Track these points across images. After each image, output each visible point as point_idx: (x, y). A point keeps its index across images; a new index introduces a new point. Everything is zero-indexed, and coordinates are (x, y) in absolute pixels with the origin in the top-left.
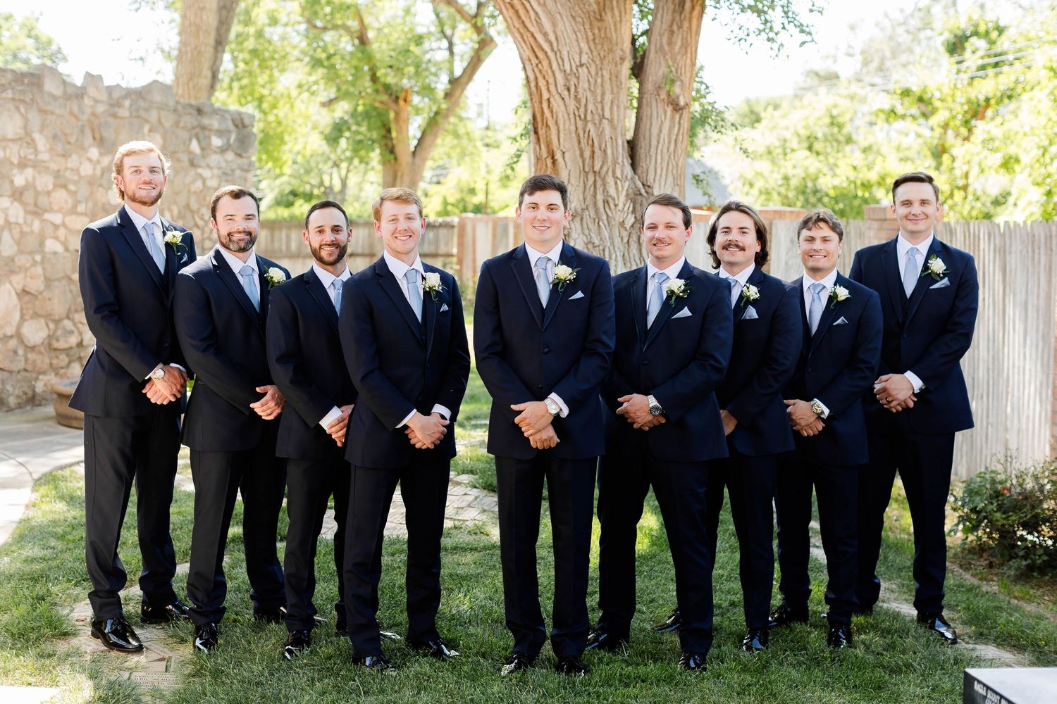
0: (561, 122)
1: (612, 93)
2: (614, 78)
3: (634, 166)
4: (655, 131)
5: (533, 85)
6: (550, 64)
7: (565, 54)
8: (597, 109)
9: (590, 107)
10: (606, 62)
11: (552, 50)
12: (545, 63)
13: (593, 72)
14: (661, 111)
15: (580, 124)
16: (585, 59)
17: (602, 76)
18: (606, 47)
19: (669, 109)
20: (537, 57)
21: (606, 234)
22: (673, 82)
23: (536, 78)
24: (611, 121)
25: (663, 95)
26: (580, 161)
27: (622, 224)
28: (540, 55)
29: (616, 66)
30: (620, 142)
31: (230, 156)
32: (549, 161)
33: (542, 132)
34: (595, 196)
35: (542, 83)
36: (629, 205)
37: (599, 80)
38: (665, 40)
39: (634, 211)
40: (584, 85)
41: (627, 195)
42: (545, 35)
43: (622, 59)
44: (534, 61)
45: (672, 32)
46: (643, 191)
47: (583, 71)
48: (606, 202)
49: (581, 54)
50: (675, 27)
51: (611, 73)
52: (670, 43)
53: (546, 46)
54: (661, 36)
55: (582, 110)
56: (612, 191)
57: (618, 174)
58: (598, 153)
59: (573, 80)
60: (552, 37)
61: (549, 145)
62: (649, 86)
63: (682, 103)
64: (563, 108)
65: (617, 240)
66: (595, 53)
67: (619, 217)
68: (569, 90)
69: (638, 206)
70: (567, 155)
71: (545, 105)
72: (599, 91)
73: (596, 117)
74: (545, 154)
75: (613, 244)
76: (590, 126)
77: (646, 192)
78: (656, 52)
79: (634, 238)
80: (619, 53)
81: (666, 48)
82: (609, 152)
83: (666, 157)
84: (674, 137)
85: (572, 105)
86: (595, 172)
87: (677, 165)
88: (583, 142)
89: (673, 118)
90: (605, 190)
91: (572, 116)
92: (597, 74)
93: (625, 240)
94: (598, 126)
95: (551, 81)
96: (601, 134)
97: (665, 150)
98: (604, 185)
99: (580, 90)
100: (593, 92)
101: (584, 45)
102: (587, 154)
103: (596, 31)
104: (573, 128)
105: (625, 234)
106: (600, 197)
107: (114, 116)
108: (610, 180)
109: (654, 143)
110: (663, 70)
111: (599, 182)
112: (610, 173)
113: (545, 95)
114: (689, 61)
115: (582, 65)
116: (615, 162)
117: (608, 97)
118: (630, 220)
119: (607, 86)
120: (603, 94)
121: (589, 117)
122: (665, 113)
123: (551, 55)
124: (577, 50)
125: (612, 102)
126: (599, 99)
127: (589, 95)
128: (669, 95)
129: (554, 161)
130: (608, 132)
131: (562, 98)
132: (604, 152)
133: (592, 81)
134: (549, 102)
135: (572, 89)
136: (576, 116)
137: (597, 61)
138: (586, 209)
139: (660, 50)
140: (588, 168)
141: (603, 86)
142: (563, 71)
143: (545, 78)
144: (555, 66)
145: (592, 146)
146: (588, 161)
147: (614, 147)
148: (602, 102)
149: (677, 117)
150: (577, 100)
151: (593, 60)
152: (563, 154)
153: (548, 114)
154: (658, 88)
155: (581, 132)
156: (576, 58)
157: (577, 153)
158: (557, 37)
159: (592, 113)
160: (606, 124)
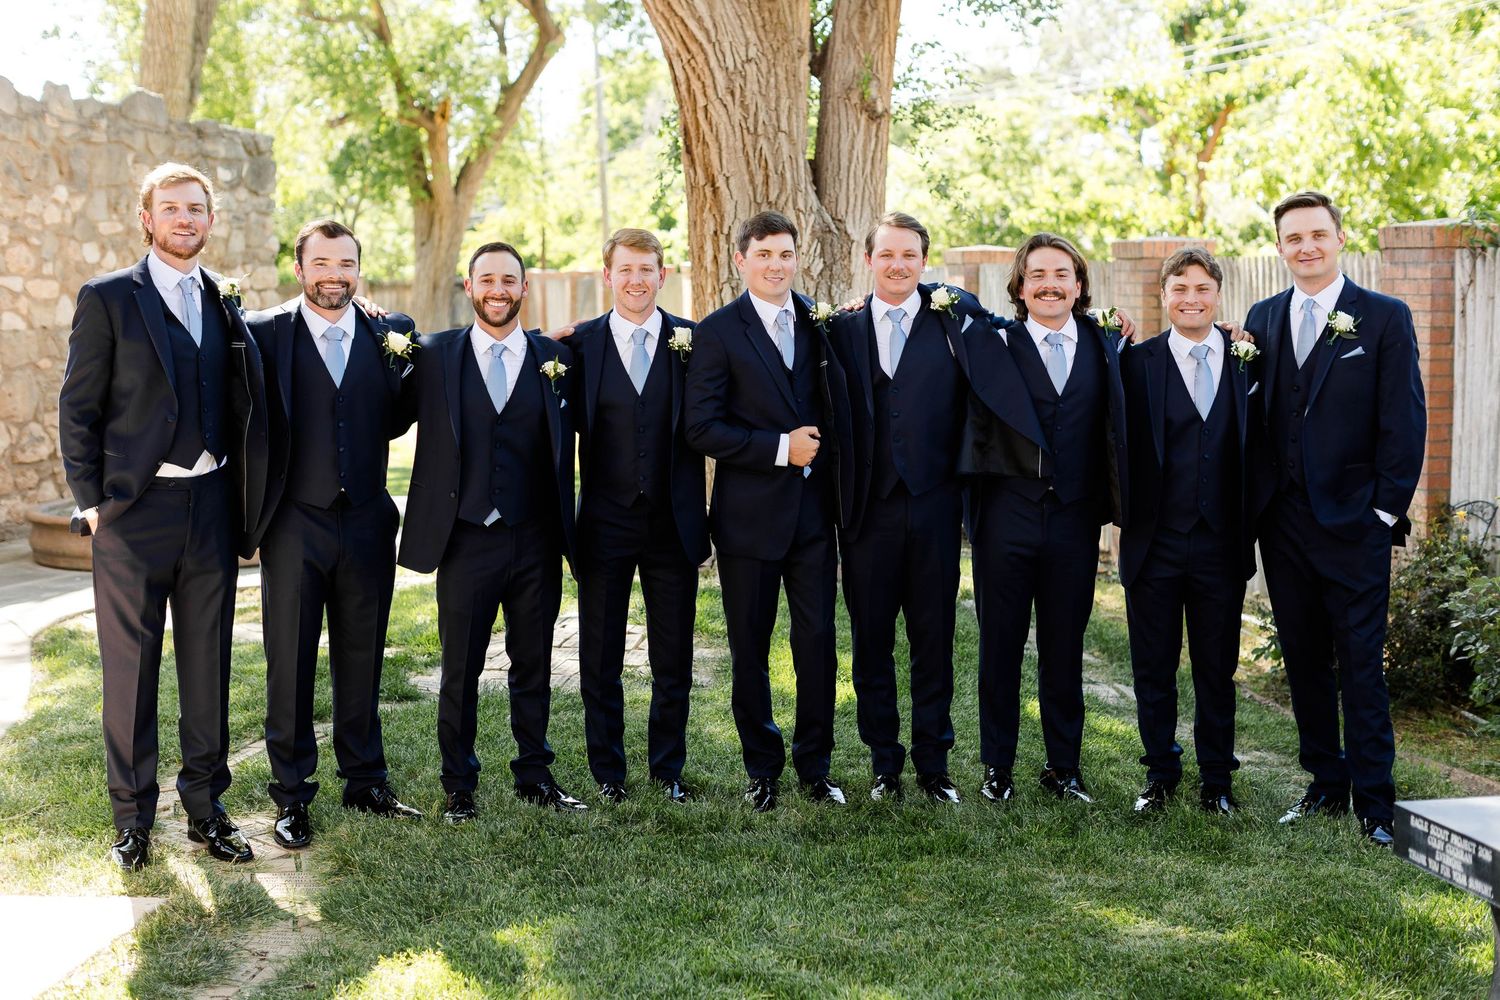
0: (723, 138)
1: (790, 97)
2: (791, 78)
3: (819, 193)
4: (845, 147)
5: (683, 88)
6: (706, 59)
7: (726, 46)
8: (771, 120)
9: (762, 116)
10: (780, 56)
11: (710, 41)
12: (700, 58)
13: (764, 69)
14: (852, 121)
15: (748, 139)
16: (753, 53)
17: (776, 74)
18: (779, 37)
19: (863, 118)
20: (689, 51)
22: (867, 81)
23: (688, 79)
24: (789, 135)
25: (855, 99)
26: (750, 188)
27: (806, 271)
28: (693, 48)
29: (793, 60)
30: (801, 163)
31: (243, 194)
32: (708, 190)
33: (697, 151)
35: (696, 86)
36: (816, 246)
37: (772, 80)
38: (855, 25)
39: (822, 254)
40: (752, 87)
41: (813, 232)
42: (699, 20)
43: (801, 52)
44: (685, 56)
45: (864, 15)
46: (833, 227)
47: (751, 69)
49: (747, 45)
50: (868, 8)
51: (787, 71)
52: (862, 30)
53: (701, 37)
54: (849, 19)
55: (751, 120)
57: (801, 205)
58: (773, 178)
59: (739, 81)
60: (709, 24)
61: (707, 168)
62: (836, 87)
63: (880, 109)
64: (725, 118)
66: (766, 44)
68: (732, 94)
69: (828, 249)
70: (732, 181)
71: (701, 115)
72: (772, 95)
73: (770, 130)
74: (702, 181)
76: (762, 142)
77: (839, 228)
78: (844, 42)
79: (824, 289)
80: (796, 44)
81: (857, 36)
82: (788, 175)
83: (862, 181)
84: (870, 155)
85: (737, 114)
86: (769, 203)
87: (876, 192)
88: (754, 163)
89: (868, 129)
91: (737, 129)
92: (769, 72)
94: (772, 141)
95: (709, 82)
96: (777, 153)
97: (859, 173)
99: (748, 93)
100: (765, 97)
101: (750, 34)
102: (759, 179)
103: (767, 15)
104: (739, 145)
105: (811, 285)
107: (87, 141)
109: (844, 162)
110: (853, 65)
112: (790, 204)
113: (701, 102)
114: (886, 54)
115: (749, 61)
116: (796, 189)
117: (785, 103)
118: (818, 266)
119: (783, 88)
120: (778, 98)
121: (760, 130)
122: (858, 122)
123: (708, 48)
124: (743, 40)
125: (790, 110)
126: (773, 105)
127: (760, 100)
128: (862, 98)
129: (715, 190)
130: (786, 149)
131: (724, 105)
132: (782, 176)
133: (763, 81)
134: (705, 110)
135: (737, 93)
136: (744, 129)
137: (769, 55)
139: (849, 39)
140: (760, 198)
141: (777, 87)
142: (724, 69)
143: (700, 78)
144: (713, 63)
145: (765, 169)
146: (760, 188)
147: (795, 170)
148: (777, 110)
149: (874, 126)
150: (744, 107)
151: (764, 54)
152: (727, 179)
153: (704, 126)
154: (848, 90)
155: (749, 149)
156: (741, 51)
157: (746, 178)
158: (715, 24)
159: (765, 124)
160: (782, 139)
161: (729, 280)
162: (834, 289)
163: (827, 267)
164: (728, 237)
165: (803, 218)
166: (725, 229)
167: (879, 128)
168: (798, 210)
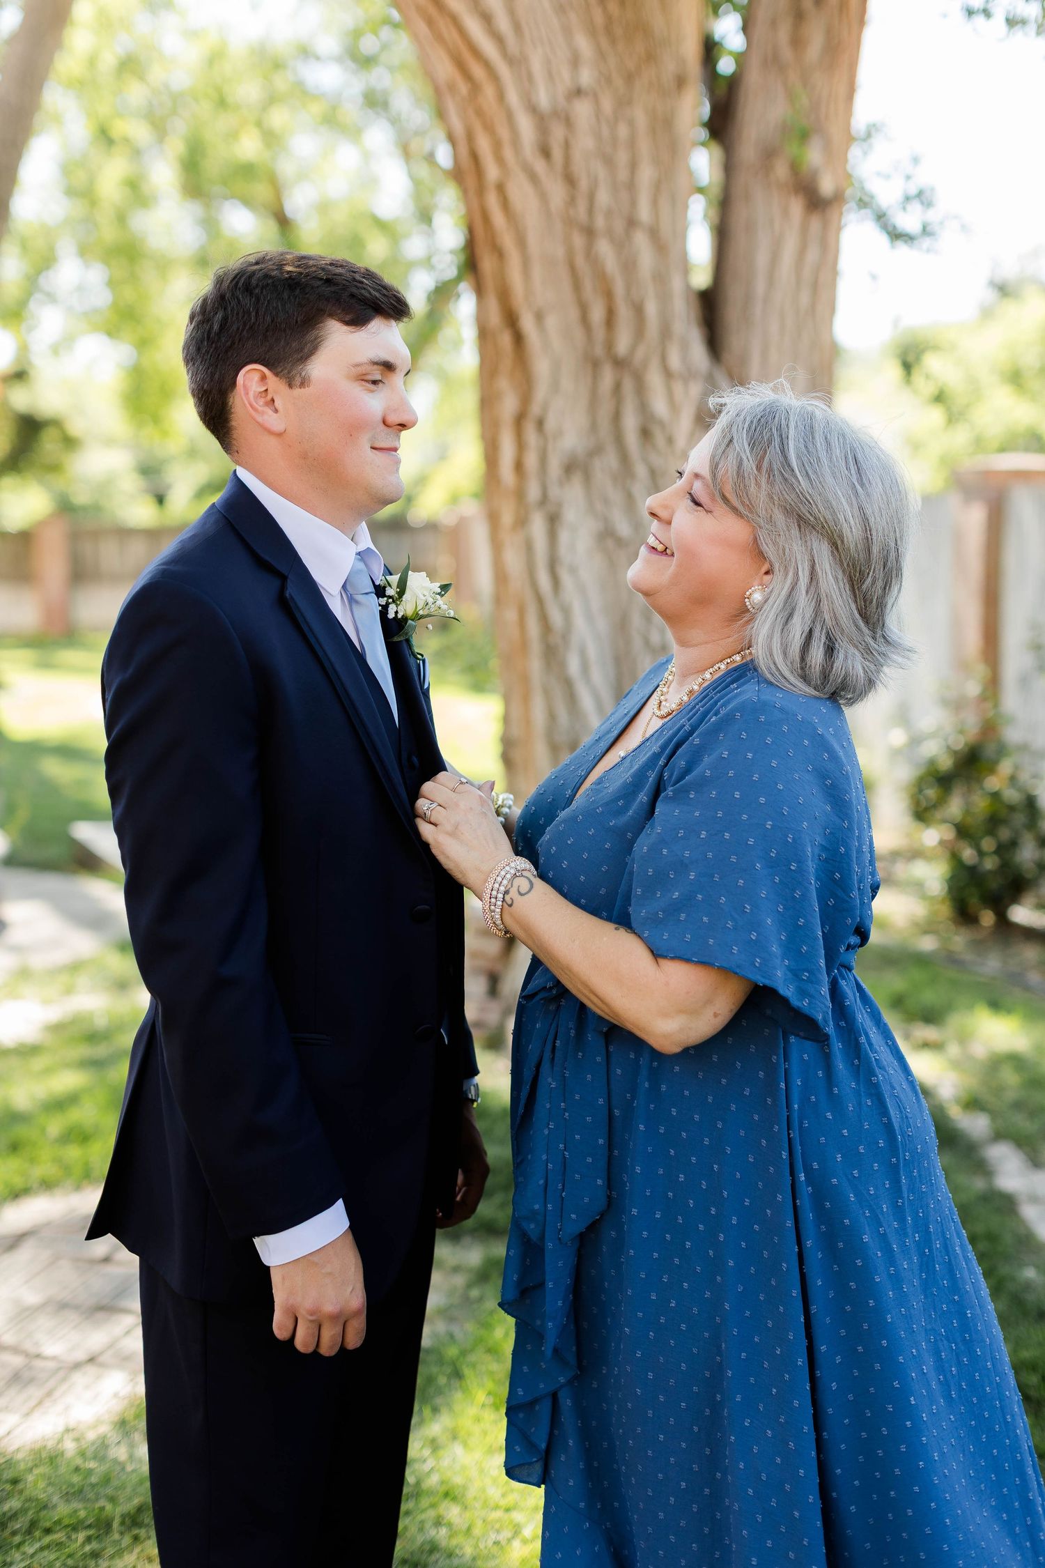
0: (532, 239)
1: (658, 164)
2: (661, 128)
3: (714, 342)
4: (762, 259)
6: (501, 96)
7: (537, 66)
8: (619, 203)
9: (603, 198)
10: (640, 85)
11: (506, 56)
12: (489, 91)
13: (607, 105)
14: (776, 212)
15: (578, 241)
16: (586, 77)
17: (631, 123)
18: (638, 48)
19: (797, 207)
20: (469, 79)
22: (804, 137)
23: (470, 137)
24: (654, 233)
25: (781, 171)
26: (579, 334)
28: (478, 71)
29: (665, 99)
30: (679, 295)
32: (506, 339)
33: (487, 264)
34: (617, 417)
35: (483, 142)
37: (624, 130)
38: (784, 34)
40: (584, 142)
41: (699, 418)
42: (487, 19)
43: (681, 82)
44: (463, 88)
45: (799, 16)
47: (582, 110)
48: (645, 434)
49: (575, 62)
51: (652, 117)
52: (797, 42)
53: (488, 47)
54: (774, 24)
55: (582, 205)
56: (660, 406)
57: (675, 361)
58: (624, 313)
59: (558, 133)
60: (503, 23)
61: (504, 296)
62: (748, 150)
63: (826, 186)
64: (535, 201)
66: (614, 64)
68: (548, 154)
70: (552, 322)
71: (492, 201)
72: (622, 157)
73: (619, 226)
74: (495, 318)
76: (604, 249)
80: (669, 68)
81: (787, 53)
82: (651, 309)
84: (809, 275)
85: (557, 192)
86: (617, 360)
88: (588, 287)
89: (804, 230)
90: (644, 408)
91: (558, 222)
92: (618, 113)
94: (622, 245)
95: (504, 133)
96: (629, 267)
98: (641, 389)
99: (577, 154)
100: (609, 162)
101: (583, 44)
102: (597, 314)
104: (560, 252)
106: (631, 423)
108: (655, 379)
109: (760, 287)
110: (781, 108)
111: (628, 386)
112: (655, 362)
113: (492, 172)
115: (578, 92)
116: (666, 333)
117: (646, 174)
119: (644, 147)
120: (633, 166)
121: (600, 222)
122: (786, 213)
123: (503, 68)
124: (568, 53)
125: (657, 188)
126: (623, 175)
127: (601, 172)
128: (795, 167)
129: (518, 339)
130: (646, 258)
131: (533, 178)
132: (639, 310)
133: (606, 132)
134: (501, 188)
135: (557, 154)
136: (569, 222)
137: (619, 82)
138: (596, 451)
139: (773, 62)
140: (599, 350)
141: (632, 143)
142: (533, 109)
143: (489, 128)
144: (513, 97)
145: (609, 295)
146: (599, 333)
147: (664, 298)
148: (631, 186)
149: (815, 224)
150: (570, 180)
151: (609, 80)
152: (539, 317)
153: (498, 218)
154: (769, 155)
155: (580, 261)
156: (566, 74)
157: (573, 314)
158: (517, 27)
159: (609, 214)
160: (641, 240)
161: (544, 500)
164: (540, 423)
165: (678, 388)
166: (535, 409)
167: (825, 226)
168: (668, 374)
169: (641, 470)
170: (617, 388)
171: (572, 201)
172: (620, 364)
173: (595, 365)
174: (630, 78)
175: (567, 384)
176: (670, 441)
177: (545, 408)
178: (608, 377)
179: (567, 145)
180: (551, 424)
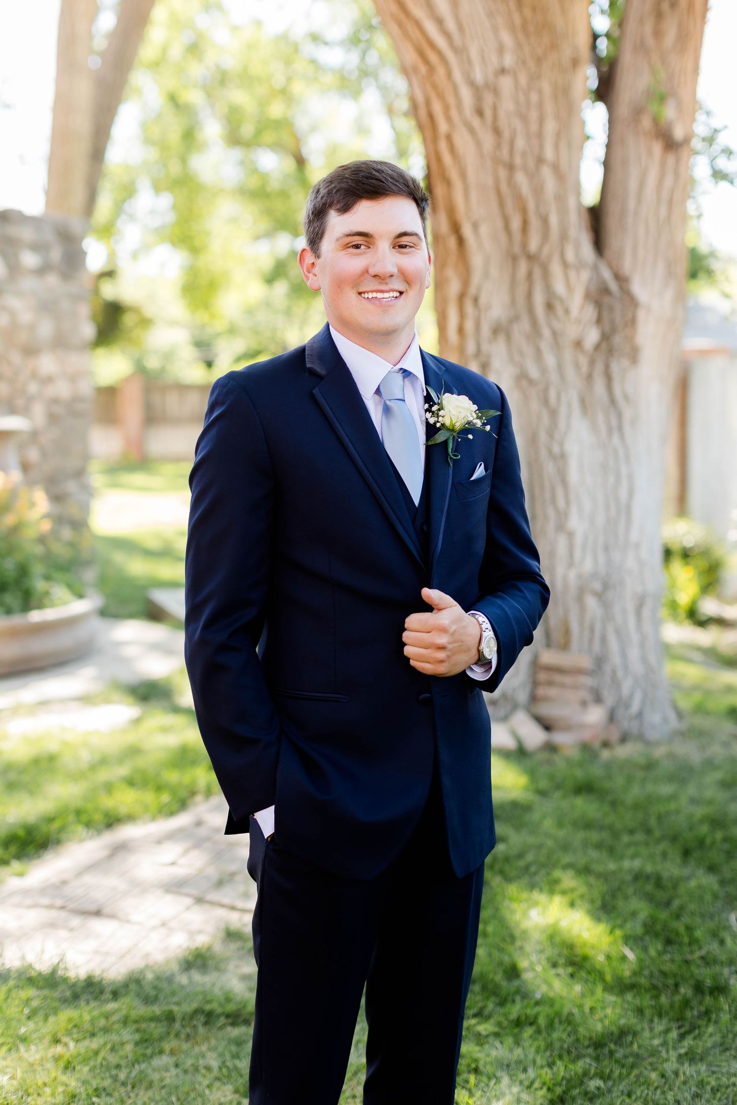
0: (470, 173)
1: (558, 119)
2: (561, 95)
3: (599, 243)
4: (633, 185)
5: (423, 112)
6: (449, 75)
7: (474, 54)
8: (531, 147)
9: (520, 143)
10: (546, 65)
11: (454, 49)
12: (441, 72)
13: (523, 79)
14: (644, 152)
15: (503, 173)
16: (509, 60)
17: (540, 92)
18: (545, 40)
19: (657, 148)
21: (550, 360)
22: (662, 99)
23: (428, 103)
24: (556, 168)
25: (646, 123)
26: (503, 238)
27: (578, 344)
28: (433, 58)
31: (52, 279)
32: (452, 242)
34: (529, 295)
35: (437, 107)
36: (590, 312)
37: (535, 97)
38: (648, 29)
39: (599, 321)
40: (507, 105)
41: (588, 296)
42: (439, 22)
43: (575, 63)
44: (423, 69)
45: (659, 15)
46: (613, 286)
47: (506, 83)
48: (550, 307)
49: (501, 50)
50: (665, 6)
51: (555, 87)
52: (658, 34)
53: (440, 41)
54: (641, 21)
55: (506, 149)
56: (559, 287)
57: (570, 256)
58: (535, 223)
59: (488, 99)
60: (451, 25)
62: (623, 109)
63: (678, 133)
64: (473, 147)
65: (570, 372)
66: (528, 51)
67: (572, 332)
68: (480, 112)
69: (605, 314)
70: (484, 230)
71: (443, 146)
72: (534, 115)
73: (531, 163)
74: (444, 227)
75: (562, 376)
76: (521, 179)
77: (621, 287)
78: (634, 50)
79: (599, 367)
80: (567, 53)
81: (650, 41)
82: (554, 220)
84: (667, 195)
85: (488, 140)
88: (509, 205)
89: (663, 165)
90: (548, 288)
91: (489, 161)
92: (531, 86)
93: (585, 369)
94: (533, 176)
95: (451, 100)
96: (538, 190)
98: (546, 275)
99: (502, 114)
100: (524, 119)
101: (507, 38)
102: (516, 224)
103: (527, 12)
104: (490, 181)
105: (584, 361)
106: (539, 299)
108: (556, 268)
109: (632, 204)
110: (646, 79)
111: (537, 274)
112: (556, 257)
113: (443, 127)
114: (689, 65)
115: (503, 71)
116: (564, 237)
117: (550, 127)
118: (592, 336)
119: (549, 108)
120: (541, 121)
121: (518, 160)
122: (650, 152)
123: (451, 56)
124: (496, 46)
125: (558, 135)
126: (534, 127)
127: (518, 125)
128: (656, 121)
129: (461, 241)
130: (550, 184)
131: (472, 131)
132: (545, 221)
133: (522, 98)
134: (449, 138)
135: (488, 113)
136: (496, 161)
137: (531, 64)
138: (515, 319)
139: (641, 47)
140: (517, 249)
141: (540, 105)
142: (472, 84)
143: (441, 97)
144: (458, 76)
145: (524, 211)
146: (517, 237)
147: (563, 212)
148: (540, 136)
149: (671, 159)
150: (497, 131)
151: (524, 62)
152: (475, 226)
153: (447, 159)
154: (638, 112)
155: (504, 187)
156: (494, 59)
157: (499, 224)
158: (461, 27)
159: (524, 154)
160: (547, 173)
161: (478, 353)
162: (615, 368)
163: (605, 337)
164: (476, 300)
165: (572, 275)
166: (472, 290)
167: (678, 161)
168: (565, 265)
169: (546, 332)
170: (530, 275)
171: (498, 146)
172: (531, 258)
173: (514, 259)
174: (539, 61)
175: (494, 272)
176: (567, 311)
177: (479, 290)
178: (523, 267)
179: (495, 109)
180: (483, 301)
